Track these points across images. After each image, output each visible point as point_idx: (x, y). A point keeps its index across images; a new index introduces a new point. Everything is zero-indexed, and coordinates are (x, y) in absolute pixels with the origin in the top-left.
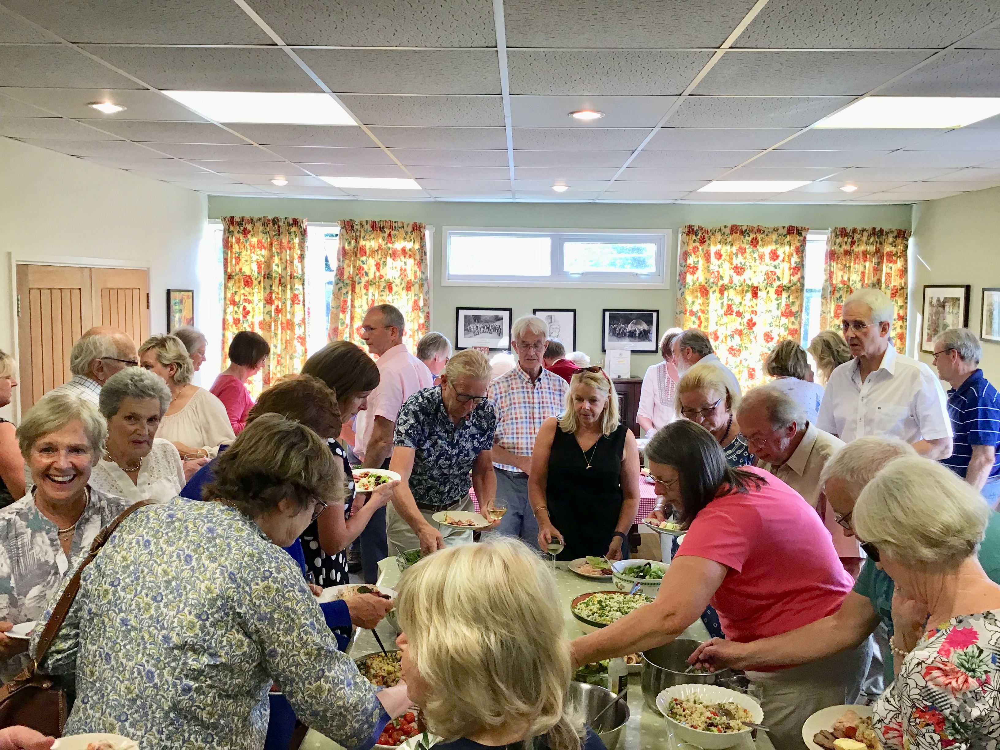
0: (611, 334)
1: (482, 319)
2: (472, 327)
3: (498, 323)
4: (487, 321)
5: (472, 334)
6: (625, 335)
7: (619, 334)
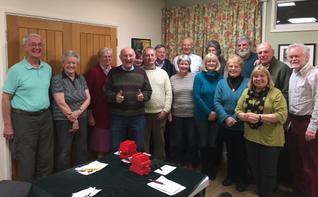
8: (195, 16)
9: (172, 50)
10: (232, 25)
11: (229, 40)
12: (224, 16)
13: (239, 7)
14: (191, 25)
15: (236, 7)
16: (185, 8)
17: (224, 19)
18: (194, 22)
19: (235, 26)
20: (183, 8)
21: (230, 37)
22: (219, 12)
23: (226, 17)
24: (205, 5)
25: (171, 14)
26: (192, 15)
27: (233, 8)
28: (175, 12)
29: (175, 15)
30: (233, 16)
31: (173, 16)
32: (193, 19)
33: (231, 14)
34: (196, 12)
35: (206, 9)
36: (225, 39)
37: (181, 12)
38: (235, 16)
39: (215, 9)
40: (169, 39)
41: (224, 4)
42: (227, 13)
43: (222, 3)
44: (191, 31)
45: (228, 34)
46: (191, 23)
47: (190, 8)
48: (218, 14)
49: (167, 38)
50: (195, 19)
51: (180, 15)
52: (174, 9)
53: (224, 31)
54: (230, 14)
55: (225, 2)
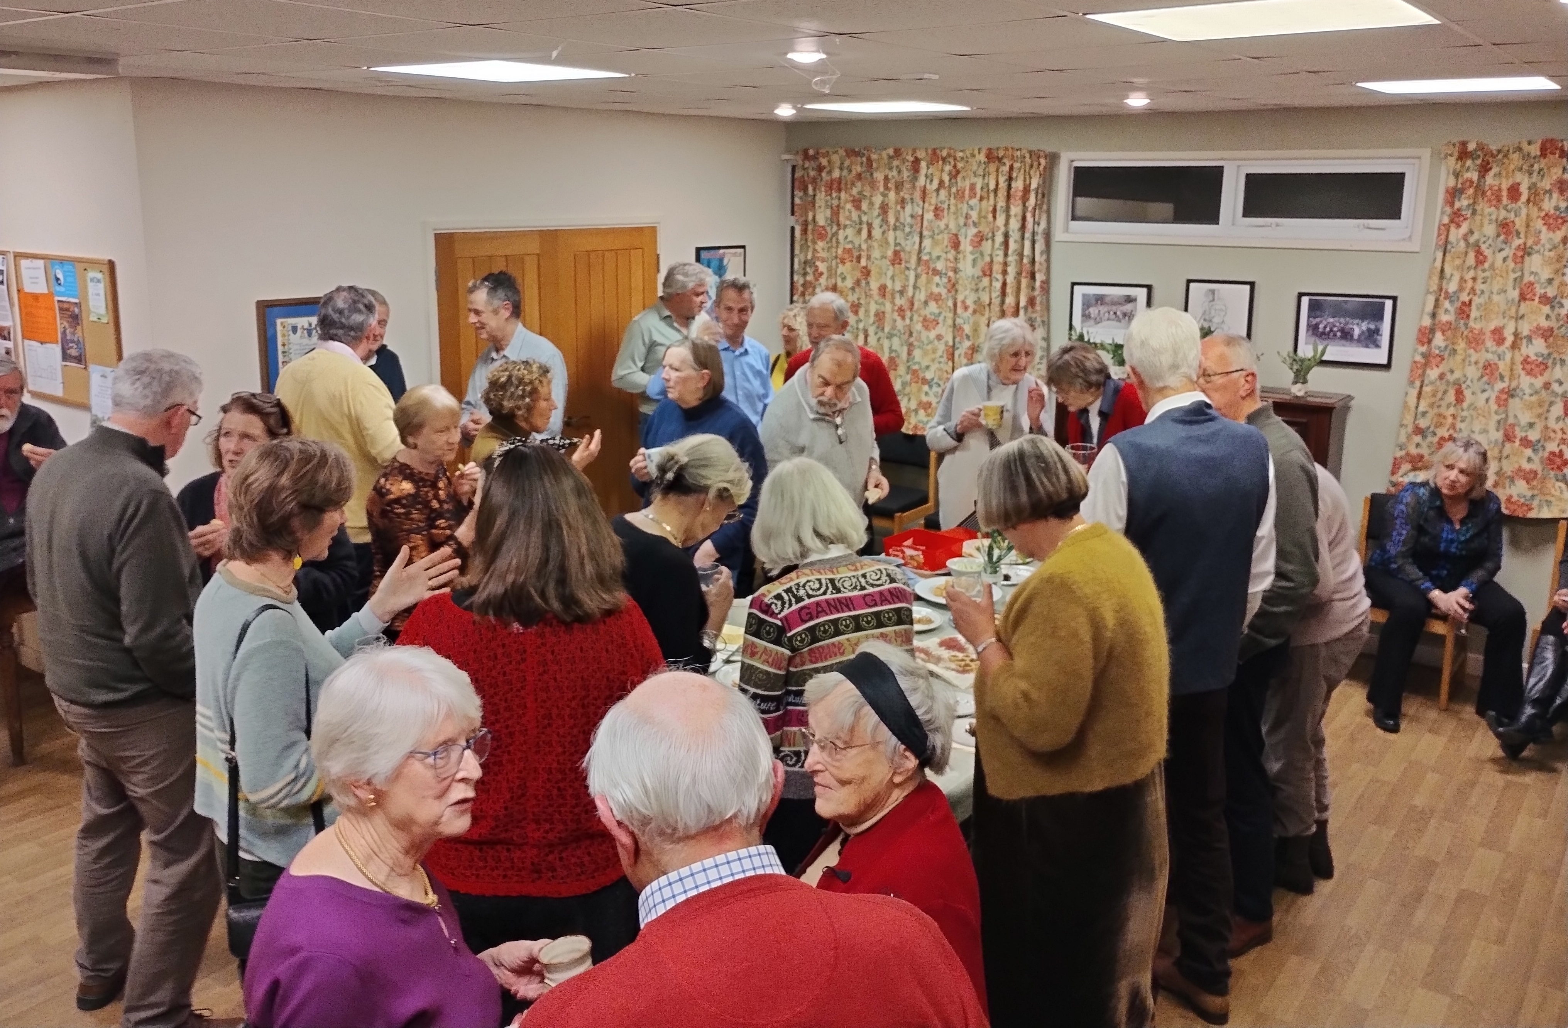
0: (1310, 333)
1: (1107, 300)
2: (1093, 311)
3: (1128, 307)
4: (1114, 303)
5: (1092, 322)
6: (1335, 335)
7: (1323, 333)
8: (886, 178)
9: (822, 274)
10: (994, 217)
11: (982, 254)
12: (973, 187)
13: (1011, 168)
14: (877, 205)
15: (1006, 169)
16: (857, 154)
17: (971, 198)
18: (884, 195)
19: (1001, 220)
20: (852, 153)
21: (987, 246)
22: (960, 176)
23: (978, 191)
24: (921, 154)
25: (820, 169)
26: (879, 176)
27: (997, 171)
28: (829, 162)
29: (830, 173)
30: (996, 191)
31: (824, 174)
32: (882, 189)
33: (992, 186)
34: (891, 169)
35: (923, 164)
36: (972, 253)
37: (847, 163)
38: (1002, 193)
39: (947, 168)
40: (815, 243)
41: (973, 156)
42: (979, 183)
43: (968, 153)
44: (876, 223)
45: (980, 239)
46: (878, 200)
47: (874, 157)
48: (959, 179)
49: (810, 237)
50: (886, 187)
51: (845, 173)
52: (827, 155)
53: (973, 231)
54: (988, 185)
55: (976, 152)
